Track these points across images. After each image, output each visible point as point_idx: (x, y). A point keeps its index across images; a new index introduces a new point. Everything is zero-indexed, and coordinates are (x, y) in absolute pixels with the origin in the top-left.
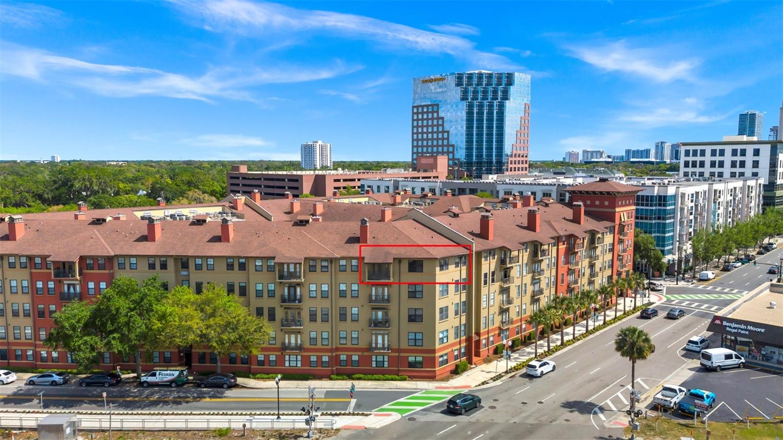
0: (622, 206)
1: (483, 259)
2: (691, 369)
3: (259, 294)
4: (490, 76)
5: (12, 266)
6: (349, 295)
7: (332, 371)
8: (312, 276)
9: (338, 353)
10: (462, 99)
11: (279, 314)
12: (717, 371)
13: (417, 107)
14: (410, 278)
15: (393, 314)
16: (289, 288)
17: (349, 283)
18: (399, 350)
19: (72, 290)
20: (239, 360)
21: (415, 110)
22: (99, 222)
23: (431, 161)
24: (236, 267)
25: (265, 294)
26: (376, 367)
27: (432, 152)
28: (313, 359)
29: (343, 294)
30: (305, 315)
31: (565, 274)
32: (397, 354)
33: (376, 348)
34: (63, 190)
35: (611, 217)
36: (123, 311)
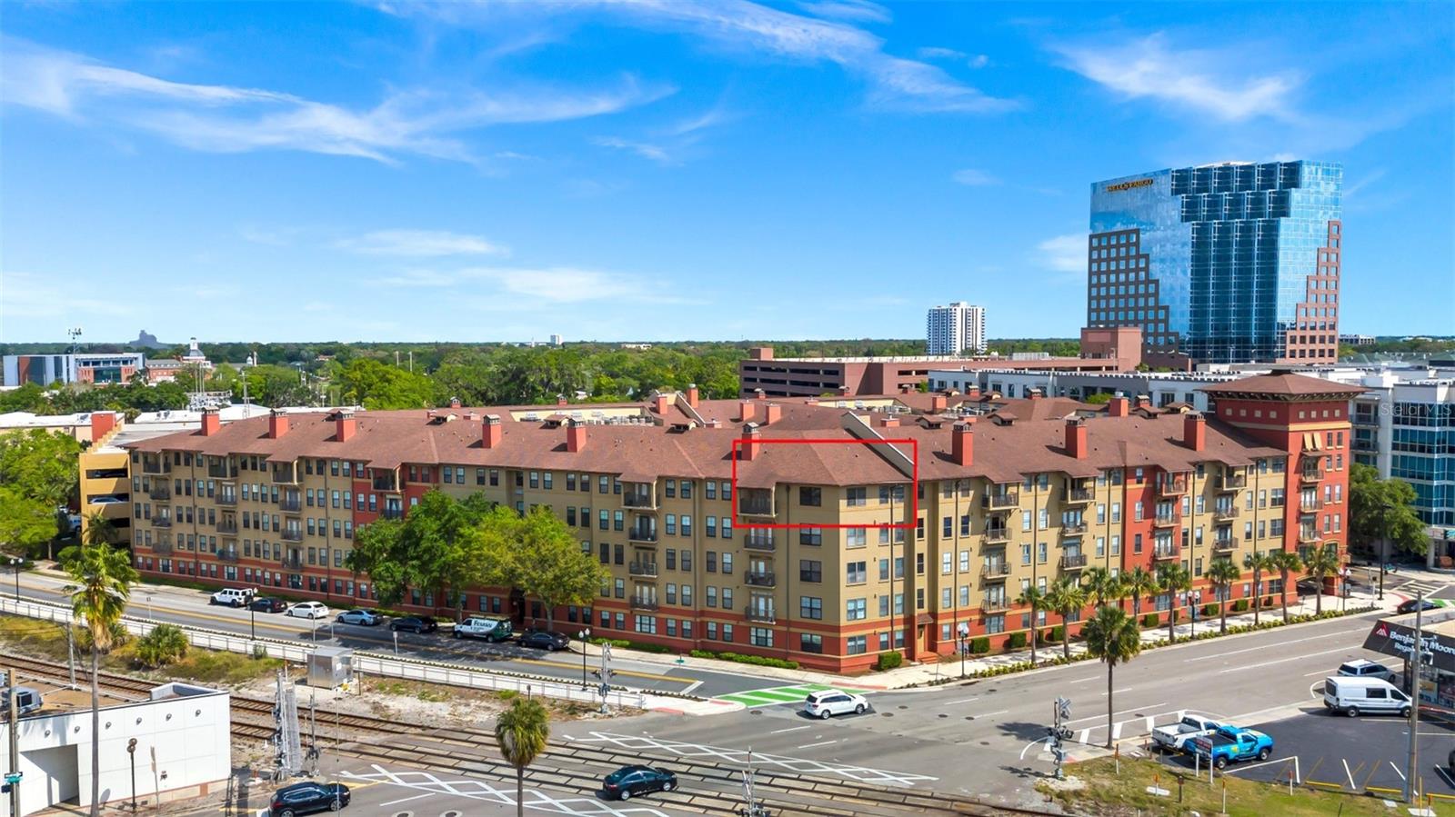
0: (1308, 419)
1: (941, 496)
2: (1302, 710)
3: (604, 525)
4: (1247, 172)
5: (335, 473)
6: (719, 534)
7: (696, 644)
8: (668, 503)
9: (706, 619)
10: (1186, 219)
11: (629, 554)
12: (1348, 716)
13: (1099, 237)
14: (801, 514)
15: (779, 566)
16: (641, 518)
17: (720, 516)
18: (788, 623)
19: (394, 506)
20: (580, 617)
21: (1095, 242)
22: (440, 421)
23: (1105, 337)
24: (578, 486)
25: (611, 526)
26: (757, 644)
27: (1107, 322)
28: (672, 624)
29: (711, 532)
30: (661, 558)
31: (1146, 536)
32: (784, 629)
33: (757, 617)
34: (513, 386)
35: (1280, 441)
36: (428, 534)
